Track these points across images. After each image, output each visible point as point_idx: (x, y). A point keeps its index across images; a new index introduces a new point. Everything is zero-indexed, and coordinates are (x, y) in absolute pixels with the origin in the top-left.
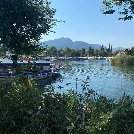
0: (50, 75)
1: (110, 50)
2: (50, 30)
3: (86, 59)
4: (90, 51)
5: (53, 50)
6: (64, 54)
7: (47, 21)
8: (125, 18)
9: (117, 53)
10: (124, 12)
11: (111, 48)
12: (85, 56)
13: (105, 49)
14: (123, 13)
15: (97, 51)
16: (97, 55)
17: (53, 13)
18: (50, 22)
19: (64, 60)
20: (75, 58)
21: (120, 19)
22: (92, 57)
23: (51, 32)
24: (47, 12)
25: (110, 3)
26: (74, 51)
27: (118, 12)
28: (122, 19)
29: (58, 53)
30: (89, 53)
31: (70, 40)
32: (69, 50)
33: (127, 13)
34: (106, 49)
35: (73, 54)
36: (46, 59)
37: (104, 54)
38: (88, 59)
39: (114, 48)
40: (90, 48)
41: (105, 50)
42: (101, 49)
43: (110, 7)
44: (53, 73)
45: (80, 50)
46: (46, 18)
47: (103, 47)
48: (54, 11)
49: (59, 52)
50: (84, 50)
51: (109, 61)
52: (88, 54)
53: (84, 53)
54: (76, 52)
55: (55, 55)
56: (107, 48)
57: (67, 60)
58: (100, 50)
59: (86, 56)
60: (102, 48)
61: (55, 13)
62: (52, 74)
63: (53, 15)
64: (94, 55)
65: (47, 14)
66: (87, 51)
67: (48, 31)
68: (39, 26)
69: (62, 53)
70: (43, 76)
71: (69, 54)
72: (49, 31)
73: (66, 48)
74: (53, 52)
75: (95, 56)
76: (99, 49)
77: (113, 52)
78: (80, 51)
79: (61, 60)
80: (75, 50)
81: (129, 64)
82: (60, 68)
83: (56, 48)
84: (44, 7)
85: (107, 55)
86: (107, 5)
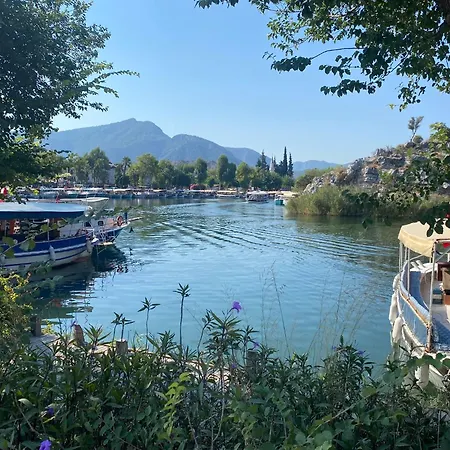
0: (85, 254)
1: (285, 168)
2: (85, 99)
3: (212, 195)
4: (222, 171)
5: (97, 164)
6: (136, 177)
7: (74, 67)
8: (340, 87)
9: (306, 180)
10: (339, 69)
11: (290, 162)
12: (206, 185)
13: (271, 166)
14: (335, 70)
15: (246, 170)
16: (245, 186)
17: (99, 43)
18: (88, 73)
19: (134, 197)
20: (173, 191)
21: (325, 90)
22: (230, 191)
23: (89, 107)
24: (77, 37)
25: (293, 27)
26: (170, 167)
27: (321, 68)
28: (333, 90)
29: (113, 174)
30: (221, 174)
31: (158, 130)
32: (152, 166)
33: (348, 72)
34: (275, 165)
35: (166, 177)
36: (69, 193)
37: (268, 180)
38: (217, 197)
39: (299, 164)
40: (224, 160)
41: (271, 169)
42: (259, 164)
43: (293, 41)
44: (95, 245)
45: (191, 165)
46: (70, 55)
47: (264, 157)
48: (100, 33)
49: (119, 169)
50: (204, 166)
51: (282, 204)
52: (217, 179)
53: (202, 177)
54: (177, 171)
55: (103, 180)
56: (278, 163)
57: (147, 197)
58: (256, 169)
59: (211, 186)
60: (262, 162)
61: (106, 42)
62: (90, 248)
63: (97, 49)
64: (236, 185)
65: (75, 43)
66: (214, 169)
67: (81, 104)
68: (44, 84)
69: (128, 173)
70: (57, 256)
71: (154, 179)
72: (82, 102)
73: (141, 156)
74: (96, 169)
75: (240, 189)
76: (253, 165)
77: (296, 177)
78: (191, 170)
79: (124, 197)
80: (175, 164)
81: (342, 215)
82: (118, 228)
83: (106, 155)
84: (64, 19)
85: (276, 185)
86: (282, 33)
